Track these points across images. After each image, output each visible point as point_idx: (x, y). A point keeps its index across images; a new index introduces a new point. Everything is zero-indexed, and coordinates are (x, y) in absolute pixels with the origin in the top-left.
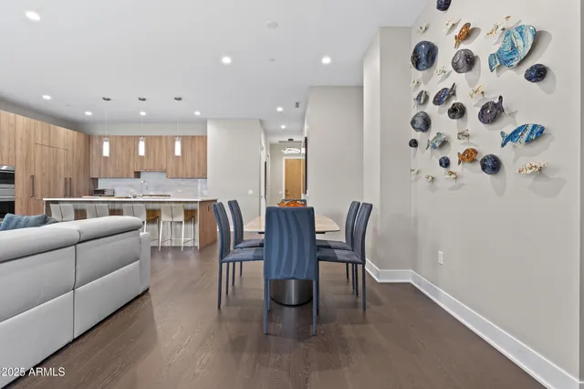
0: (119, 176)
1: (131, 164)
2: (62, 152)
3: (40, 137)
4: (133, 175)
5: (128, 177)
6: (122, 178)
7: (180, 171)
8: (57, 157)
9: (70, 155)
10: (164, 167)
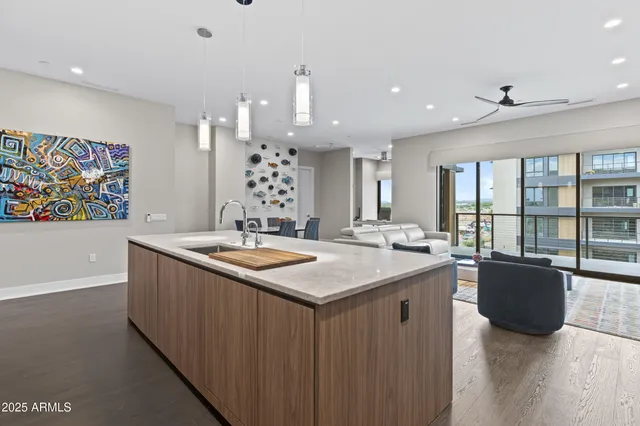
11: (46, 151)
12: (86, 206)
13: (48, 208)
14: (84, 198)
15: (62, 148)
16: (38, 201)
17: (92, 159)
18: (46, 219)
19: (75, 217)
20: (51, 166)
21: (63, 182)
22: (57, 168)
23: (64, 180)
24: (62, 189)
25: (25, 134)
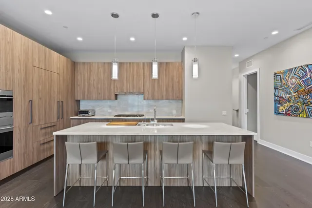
0: (102, 98)
1: (112, 87)
2: (55, 76)
3: (37, 60)
4: (113, 96)
5: (109, 99)
6: (104, 99)
7: (156, 94)
8: (52, 80)
9: (61, 78)
10: (142, 91)
11: (289, 78)
12: (306, 108)
13: (290, 109)
14: (305, 103)
15: (295, 74)
16: (286, 105)
17: (309, 76)
18: (289, 115)
19: (301, 115)
20: (290, 86)
21: (295, 94)
22: (293, 86)
23: (296, 92)
24: (295, 98)
25: (282, 72)
